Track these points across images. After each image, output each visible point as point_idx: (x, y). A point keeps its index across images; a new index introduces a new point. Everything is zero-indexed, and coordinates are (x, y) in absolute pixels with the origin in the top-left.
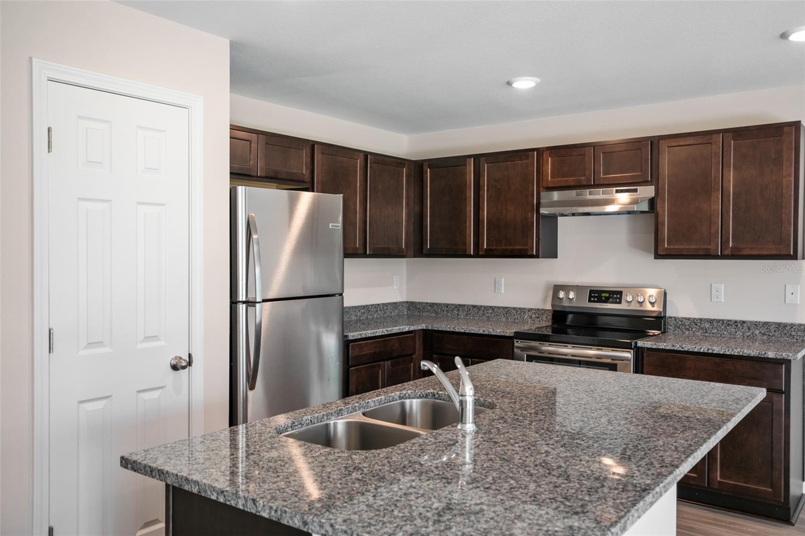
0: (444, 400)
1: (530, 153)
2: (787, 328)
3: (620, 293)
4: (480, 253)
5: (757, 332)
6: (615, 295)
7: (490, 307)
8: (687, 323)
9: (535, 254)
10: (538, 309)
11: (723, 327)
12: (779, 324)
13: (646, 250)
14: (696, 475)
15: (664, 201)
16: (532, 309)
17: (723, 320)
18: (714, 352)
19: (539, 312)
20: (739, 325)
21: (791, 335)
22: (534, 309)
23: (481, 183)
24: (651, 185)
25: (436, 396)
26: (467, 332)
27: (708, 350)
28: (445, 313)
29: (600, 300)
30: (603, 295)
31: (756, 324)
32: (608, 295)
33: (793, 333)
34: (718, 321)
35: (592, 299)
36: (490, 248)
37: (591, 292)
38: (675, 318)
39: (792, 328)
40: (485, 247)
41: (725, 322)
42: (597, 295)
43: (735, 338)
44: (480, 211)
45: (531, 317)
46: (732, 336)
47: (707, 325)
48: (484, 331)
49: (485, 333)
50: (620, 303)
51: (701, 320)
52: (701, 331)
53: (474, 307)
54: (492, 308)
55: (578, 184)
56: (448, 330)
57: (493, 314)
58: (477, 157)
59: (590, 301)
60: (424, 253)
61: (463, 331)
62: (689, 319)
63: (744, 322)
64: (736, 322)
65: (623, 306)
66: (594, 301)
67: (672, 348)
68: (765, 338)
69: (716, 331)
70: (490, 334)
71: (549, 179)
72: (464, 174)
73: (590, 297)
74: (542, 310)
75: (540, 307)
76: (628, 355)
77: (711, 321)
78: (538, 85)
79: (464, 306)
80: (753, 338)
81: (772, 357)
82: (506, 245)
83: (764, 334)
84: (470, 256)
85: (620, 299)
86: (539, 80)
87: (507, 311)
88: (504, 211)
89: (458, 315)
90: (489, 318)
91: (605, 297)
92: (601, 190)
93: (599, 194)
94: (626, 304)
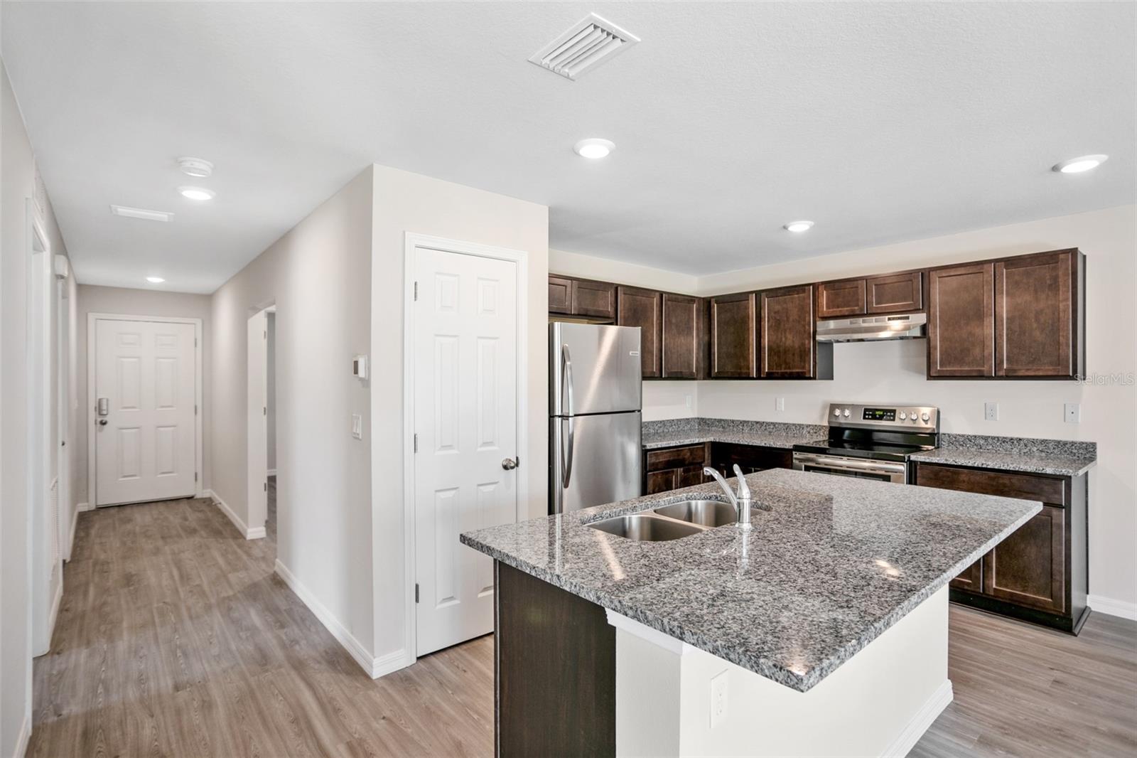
0: (725, 502)
1: (807, 288)
2: (1067, 446)
3: (894, 411)
4: (762, 376)
5: (1035, 449)
6: (889, 413)
7: (772, 423)
8: (962, 439)
9: (812, 376)
10: (816, 425)
11: (998, 444)
12: (1059, 442)
13: (919, 372)
14: (970, 581)
15: (936, 327)
16: (810, 425)
17: (998, 438)
18: (988, 467)
19: (816, 429)
20: (1015, 442)
21: (1071, 452)
22: (812, 425)
23: (763, 315)
25: (719, 498)
26: (751, 444)
27: (983, 464)
28: (731, 428)
29: (874, 417)
30: (877, 413)
31: (1034, 442)
32: (882, 413)
33: (1074, 451)
34: (993, 438)
35: (867, 417)
36: (771, 371)
37: (866, 410)
38: (948, 434)
39: (1073, 445)
40: (766, 370)
41: (1000, 439)
42: (871, 413)
43: (1011, 454)
44: (762, 340)
45: (809, 432)
46: (1007, 452)
47: (982, 442)
48: (766, 444)
49: (766, 446)
50: (894, 420)
51: (975, 436)
52: (975, 447)
53: (757, 423)
54: (774, 424)
55: (852, 313)
56: (734, 442)
57: (774, 430)
58: (758, 293)
59: (864, 418)
60: (712, 376)
61: (746, 443)
62: (963, 436)
63: (1020, 439)
64: (1012, 439)
65: (896, 424)
66: (868, 419)
67: (945, 462)
68: (1043, 454)
69: (991, 447)
70: (771, 446)
71: (825, 309)
72: (747, 308)
73: (865, 414)
74: (820, 426)
75: (818, 424)
76: (902, 467)
77: (986, 438)
78: (812, 228)
79: (748, 422)
80: (1029, 454)
81: (1051, 473)
82: (785, 369)
83: (1042, 451)
84: (753, 379)
85: (894, 416)
86: (812, 223)
87: (787, 427)
88: (784, 339)
89: (743, 430)
90: (770, 432)
91: (879, 415)
92: (874, 318)
93: (872, 322)
94: (900, 421)
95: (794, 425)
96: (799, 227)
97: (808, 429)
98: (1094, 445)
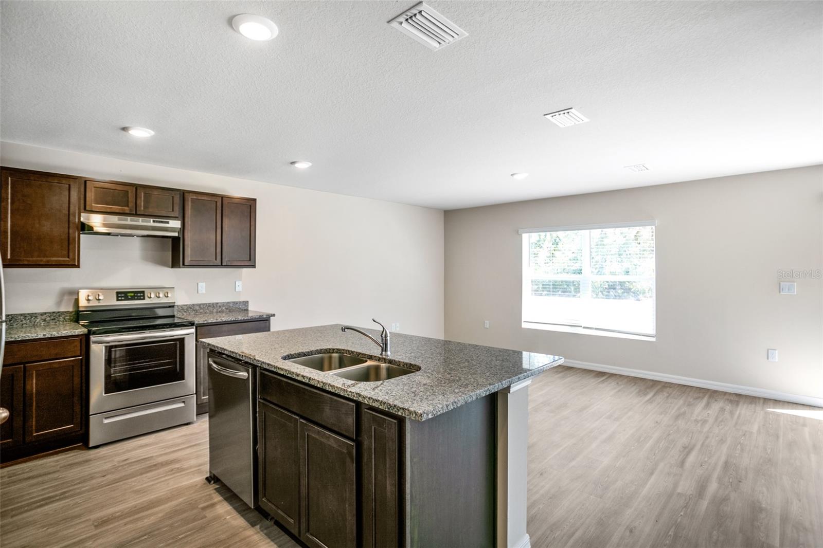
2: (238, 304)
3: (143, 292)
5: (224, 308)
6: (139, 294)
8: (185, 308)
9: (76, 264)
10: (54, 312)
11: (206, 308)
12: (234, 303)
13: (163, 263)
15: (188, 232)
16: (45, 313)
17: (206, 304)
19: (55, 315)
20: (215, 305)
21: (239, 307)
22: (50, 313)
23: (3, 195)
24: (178, 220)
26: (20, 339)
29: (127, 299)
30: (129, 294)
31: (223, 304)
32: (132, 294)
33: (241, 306)
34: (204, 304)
35: (120, 298)
36: (16, 258)
37: (118, 293)
39: (240, 303)
40: (9, 257)
42: (122, 295)
43: (213, 313)
44: (3, 223)
45: (44, 320)
46: (211, 312)
47: (198, 308)
48: (44, 335)
49: (46, 337)
50: (144, 299)
51: (194, 305)
52: (194, 312)
55: (121, 212)
59: (118, 300)
61: (13, 339)
62: (186, 305)
63: (217, 304)
64: (213, 304)
65: (147, 301)
66: (121, 300)
68: (228, 310)
69: (202, 311)
70: (53, 336)
71: (93, 204)
73: (118, 297)
74: (59, 312)
76: (192, 330)
77: (199, 305)
80: (222, 312)
82: (39, 256)
83: (227, 309)
85: (144, 296)
87: (10, 318)
88: (37, 225)
91: (131, 296)
92: (141, 219)
93: (139, 222)
94: (149, 299)
95: (21, 315)
96: (140, 133)
97: (43, 317)
98: (248, 302)
